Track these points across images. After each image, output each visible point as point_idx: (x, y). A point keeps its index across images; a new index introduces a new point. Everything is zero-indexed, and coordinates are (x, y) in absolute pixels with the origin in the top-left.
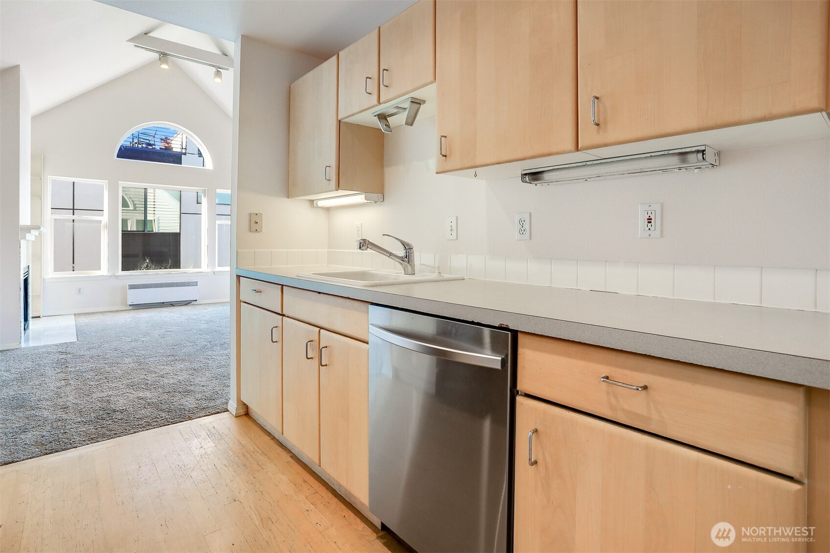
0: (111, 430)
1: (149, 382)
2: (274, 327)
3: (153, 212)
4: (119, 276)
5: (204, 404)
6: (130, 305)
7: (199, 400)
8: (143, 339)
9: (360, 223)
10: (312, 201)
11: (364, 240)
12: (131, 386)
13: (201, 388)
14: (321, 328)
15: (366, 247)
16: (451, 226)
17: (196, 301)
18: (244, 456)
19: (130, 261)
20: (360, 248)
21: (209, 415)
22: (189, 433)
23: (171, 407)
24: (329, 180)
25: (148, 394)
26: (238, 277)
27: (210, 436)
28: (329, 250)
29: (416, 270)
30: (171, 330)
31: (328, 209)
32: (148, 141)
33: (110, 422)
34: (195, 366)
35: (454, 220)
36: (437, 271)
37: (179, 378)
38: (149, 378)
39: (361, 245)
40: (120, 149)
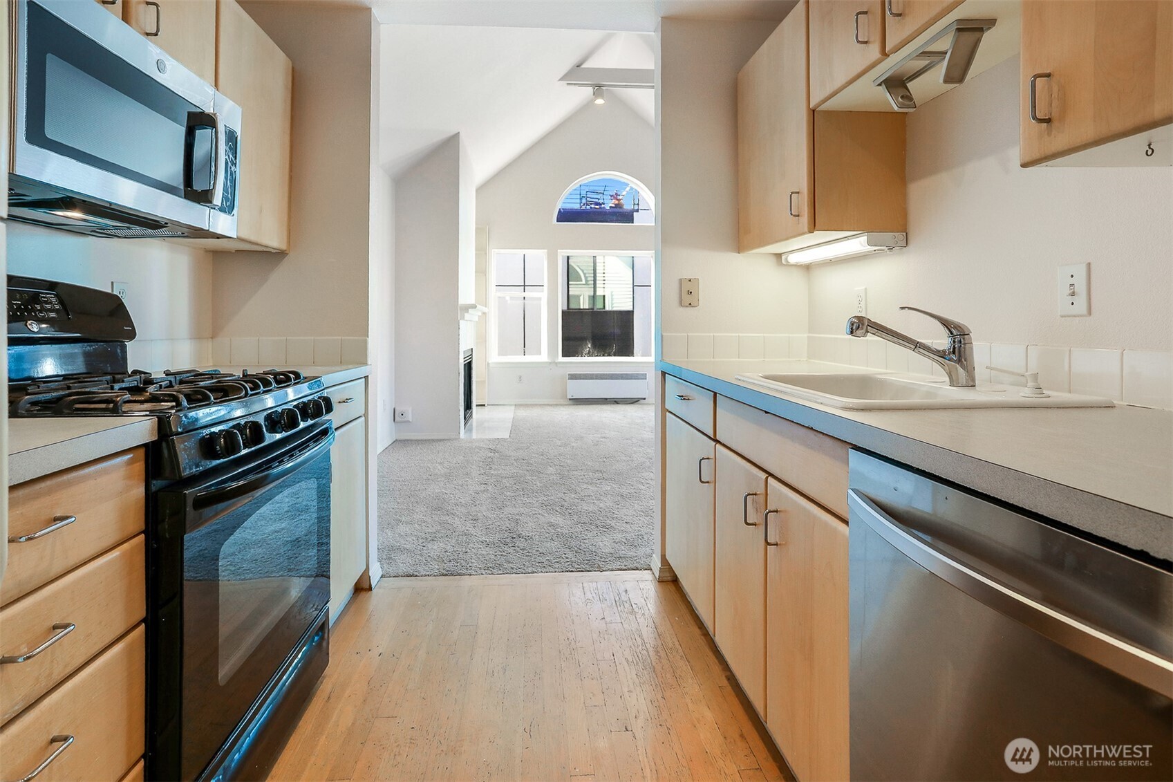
0: (509, 562)
1: (566, 504)
2: (703, 459)
3: (603, 286)
4: (560, 363)
5: (623, 550)
6: (570, 399)
7: (618, 542)
8: (573, 444)
9: (864, 288)
10: (778, 256)
11: (861, 319)
12: (544, 505)
13: (625, 525)
14: (771, 475)
15: (864, 331)
16: (1072, 285)
17: (645, 399)
18: (657, 652)
19: (571, 346)
20: (852, 333)
21: (624, 570)
22: (592, 592)
23: (581, 545)
24: (798, 216)
25: (560, 520)
26: (664, 374)
27: (618, 604)
28: (811, 335)
29: (977, 378)
30: (608, 435)
31: (807, 268)
32: (597, 200)
33: (511, 550)
34: (623, 491)
35: (1082, 272)
36: (1030, 384)
37: (601, 505)
38: (567, 499)
39: (854, 328)
40: (560, 212)
